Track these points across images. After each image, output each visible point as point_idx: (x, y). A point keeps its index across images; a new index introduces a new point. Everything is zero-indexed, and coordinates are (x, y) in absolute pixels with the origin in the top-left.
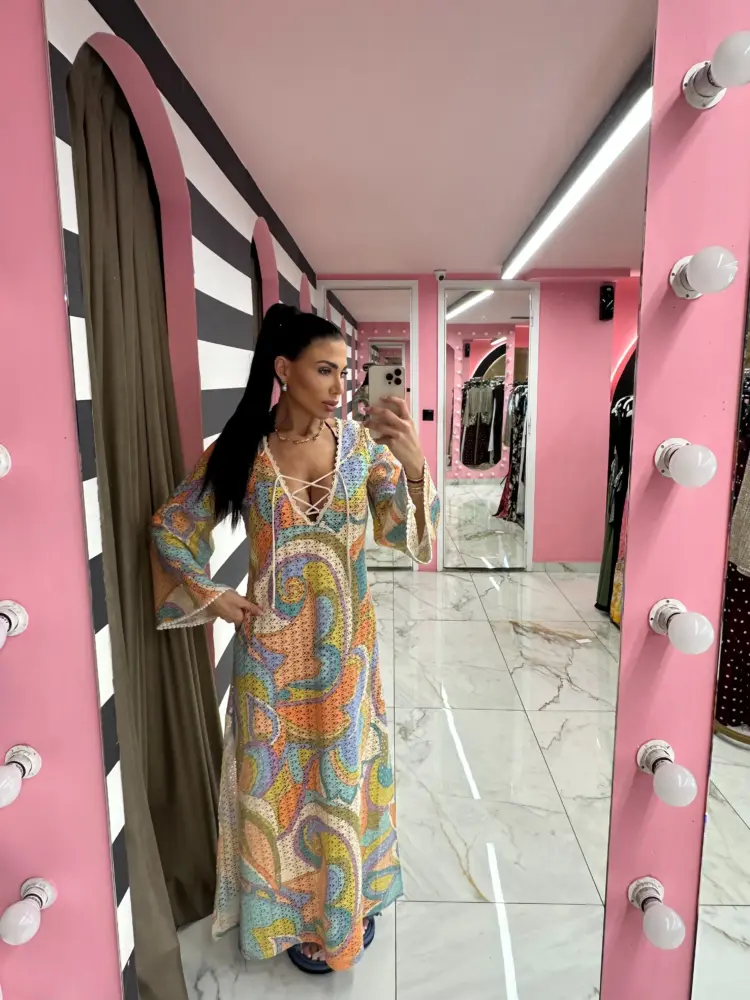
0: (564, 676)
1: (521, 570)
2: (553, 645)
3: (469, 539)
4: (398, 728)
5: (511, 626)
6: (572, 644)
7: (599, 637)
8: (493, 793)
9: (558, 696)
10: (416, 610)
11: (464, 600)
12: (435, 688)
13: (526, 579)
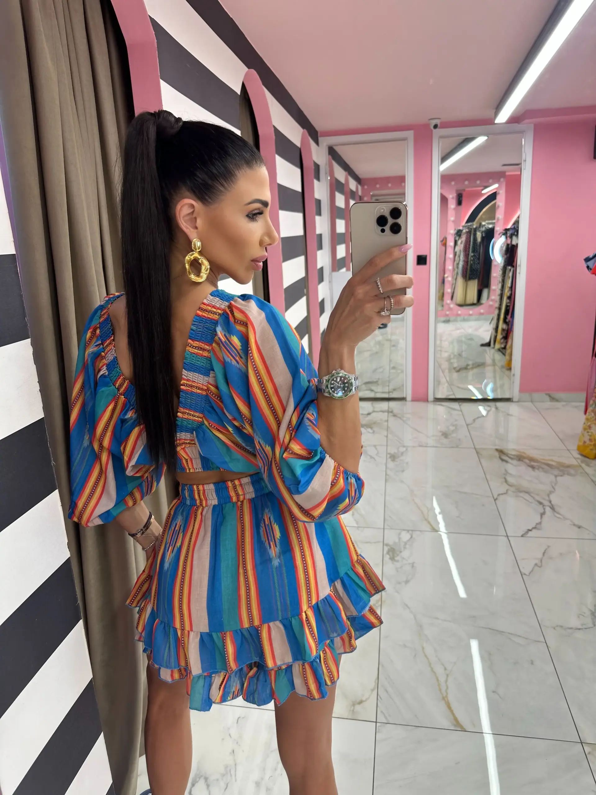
0: (546, 503)
1: (508, 400)
2: (536, 473)
3: (458, 371)
4: (386, 549)
5: (497, 454)
6: (556, 472)
7: (583, 465)
8: (474, 617)
9: (540, 523)
10: (408, 438)
11: (452, 428)
12: (422, 513)
13: (513, 408)
